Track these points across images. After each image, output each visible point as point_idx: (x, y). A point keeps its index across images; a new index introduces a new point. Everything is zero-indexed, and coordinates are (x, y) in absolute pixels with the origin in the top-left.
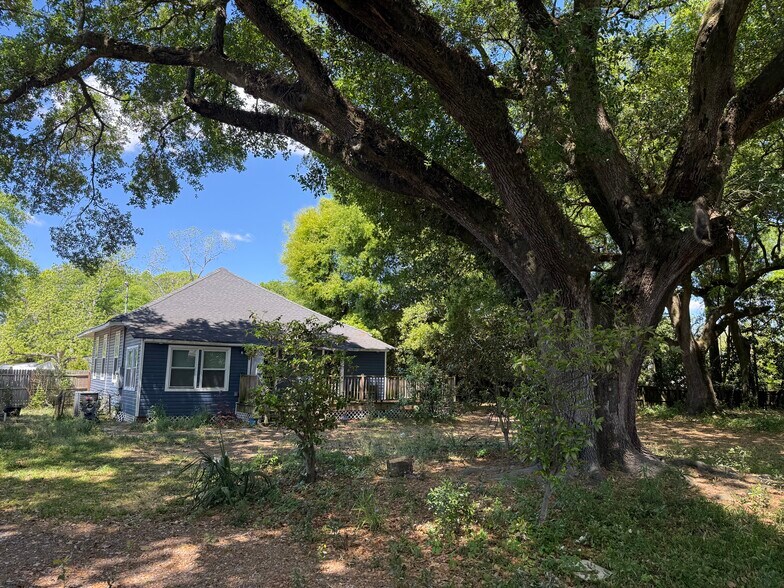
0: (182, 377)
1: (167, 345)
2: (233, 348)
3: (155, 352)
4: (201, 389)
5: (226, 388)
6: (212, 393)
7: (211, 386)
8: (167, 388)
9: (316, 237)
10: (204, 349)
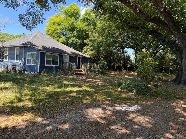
0: (49, 62)
1: (45, 53)
2: (60, 55)
3: (43, 55)
4: (53, 65)
5: (58, 65)
6: (55, 66)
7: (55, 65)
8: (46, 65)
9: (57, 25)
10: (54, 55)
